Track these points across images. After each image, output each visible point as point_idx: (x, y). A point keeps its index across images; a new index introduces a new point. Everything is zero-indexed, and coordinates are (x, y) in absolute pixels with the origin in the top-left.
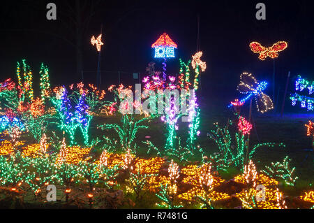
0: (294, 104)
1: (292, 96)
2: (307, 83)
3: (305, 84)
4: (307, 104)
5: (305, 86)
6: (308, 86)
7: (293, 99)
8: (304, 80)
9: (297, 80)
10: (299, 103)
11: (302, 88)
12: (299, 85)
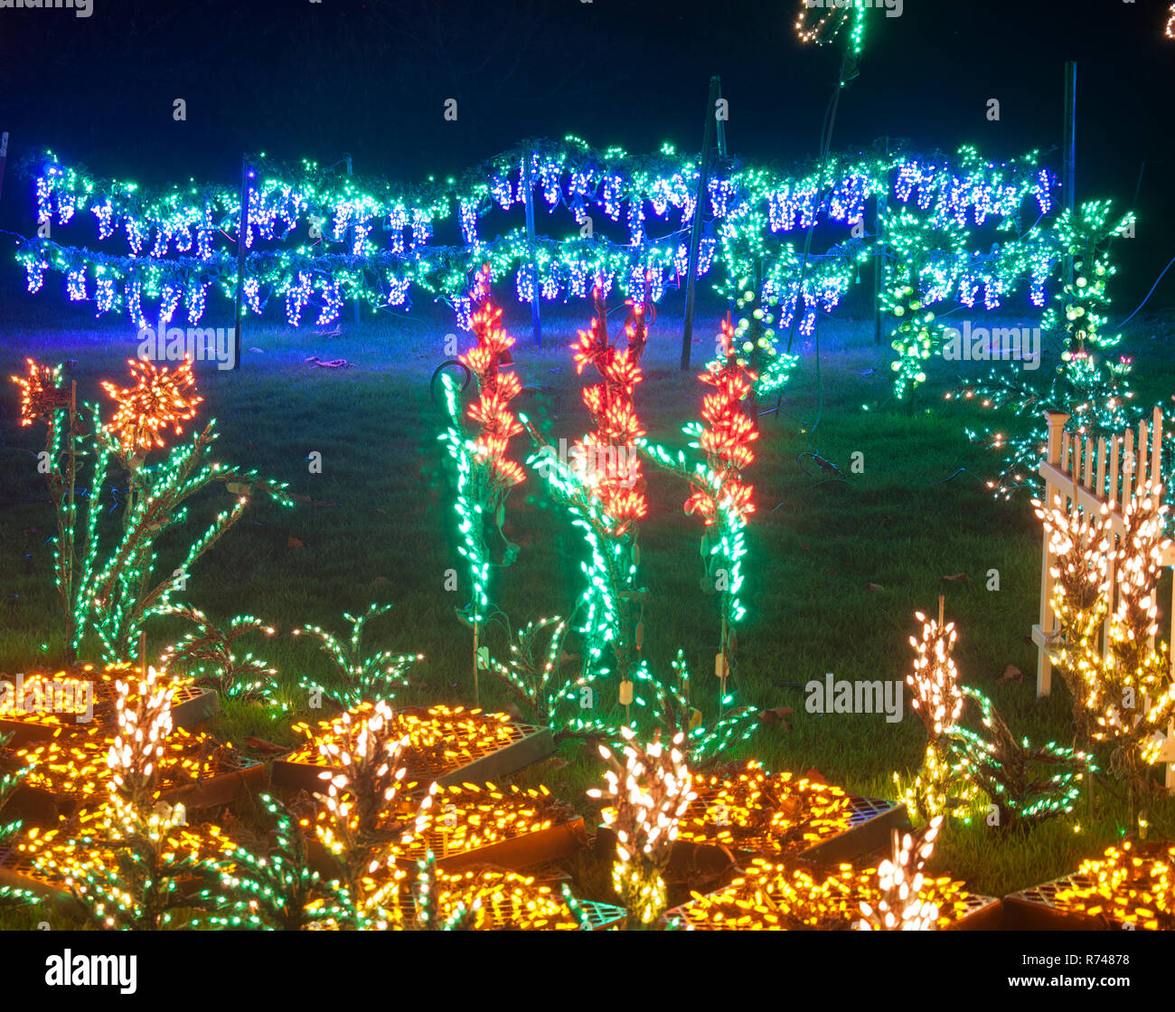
0: (34, 285)
1: (24, 250)
2: (89, 187)
3: (79, 191)
4: (91, 286)
5: (81, 204)
6: (90, 203)
7: (28, 261)
8: (73, 175)
9: (41, 172)
10: (56, 280)
11: (67, 212)
12: (53, 199)
